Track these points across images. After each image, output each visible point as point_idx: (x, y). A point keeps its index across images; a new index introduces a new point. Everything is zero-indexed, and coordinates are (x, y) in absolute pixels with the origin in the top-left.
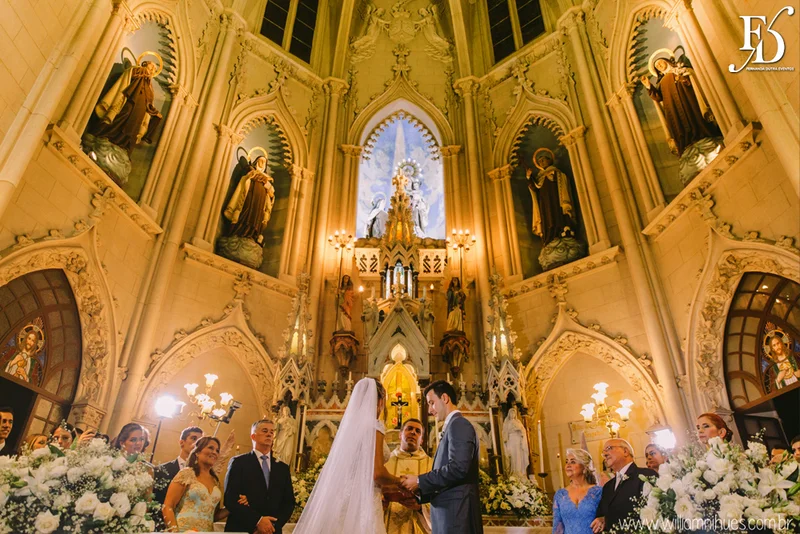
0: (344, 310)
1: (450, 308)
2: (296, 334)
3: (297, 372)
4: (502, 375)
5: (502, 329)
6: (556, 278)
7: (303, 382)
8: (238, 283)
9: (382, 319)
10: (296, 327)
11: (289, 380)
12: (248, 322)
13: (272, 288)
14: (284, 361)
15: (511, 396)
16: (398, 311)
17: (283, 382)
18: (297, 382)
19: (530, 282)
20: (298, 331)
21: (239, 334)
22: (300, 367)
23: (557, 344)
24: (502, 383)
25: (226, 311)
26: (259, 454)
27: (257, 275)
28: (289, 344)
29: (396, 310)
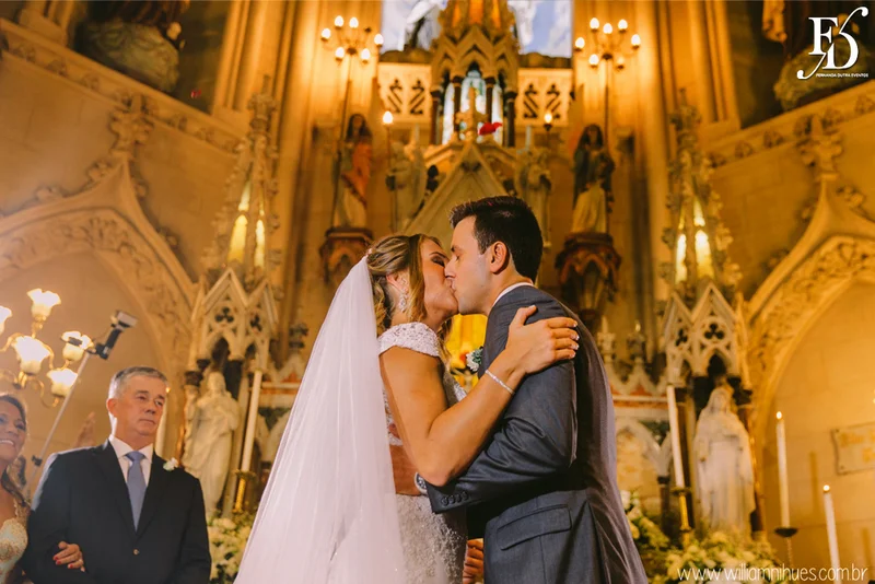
0: (350, 185)
1: (580, 188)
2: (242, 221)
3: (242, 301)
4: (699, 318)
5: (699, 221)
6: (816, 124)
7: (255, 323)
8: (120, 116)
9: (432, 185)
10: (244, 206)
11: (225, 316)
12: (142, 200)
13: (198, 135)
14: (214, 275)
15: (717, 364)
16: (470, 168)
17: (210, 319)
18: (241, 322)
19: (754, 136)
20: (247, 214)
21: (123, 225)
22: (248, 288)
23: (812, 264)
24: (697, 336)
25: (94, 174)
26: (122, 449)
27: (165, 105)
28: (225, 239)
29: (464, 166)
